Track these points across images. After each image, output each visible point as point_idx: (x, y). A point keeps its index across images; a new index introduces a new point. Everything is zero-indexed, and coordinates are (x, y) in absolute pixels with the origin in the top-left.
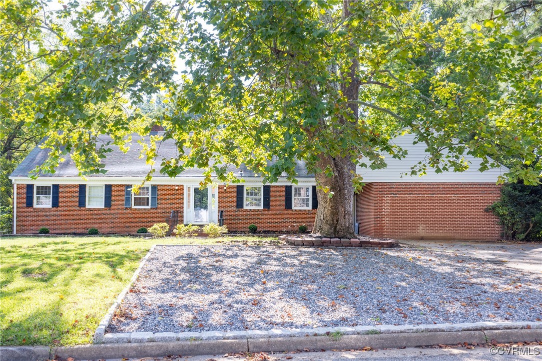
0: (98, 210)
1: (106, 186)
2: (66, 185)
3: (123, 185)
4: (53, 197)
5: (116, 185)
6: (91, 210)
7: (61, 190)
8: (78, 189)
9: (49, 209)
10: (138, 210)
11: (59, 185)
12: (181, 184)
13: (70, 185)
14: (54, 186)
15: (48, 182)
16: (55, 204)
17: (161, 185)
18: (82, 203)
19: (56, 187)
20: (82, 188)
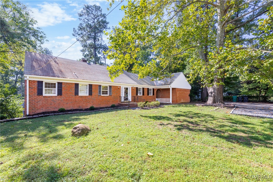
0: (86, 97)
1: (89, 85)
2: (67, 83)
3: (97, 85)
4: (58, 90)
5: (94, 85)
6: (82, 97)
7: (63, 86)
8: (74, 86)
9: (55, 97)
10: (104, 96)
11: (62, 82)
12: (120, 86)
13: (69, 83)
14: (58, 83)
15: (54, 80)
16: (60, 93)
17: (113, 86)
18: (77, 93)
19: (60, 84)
20: (77, 85)
